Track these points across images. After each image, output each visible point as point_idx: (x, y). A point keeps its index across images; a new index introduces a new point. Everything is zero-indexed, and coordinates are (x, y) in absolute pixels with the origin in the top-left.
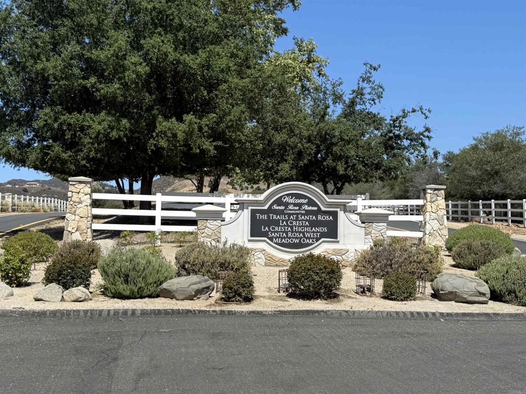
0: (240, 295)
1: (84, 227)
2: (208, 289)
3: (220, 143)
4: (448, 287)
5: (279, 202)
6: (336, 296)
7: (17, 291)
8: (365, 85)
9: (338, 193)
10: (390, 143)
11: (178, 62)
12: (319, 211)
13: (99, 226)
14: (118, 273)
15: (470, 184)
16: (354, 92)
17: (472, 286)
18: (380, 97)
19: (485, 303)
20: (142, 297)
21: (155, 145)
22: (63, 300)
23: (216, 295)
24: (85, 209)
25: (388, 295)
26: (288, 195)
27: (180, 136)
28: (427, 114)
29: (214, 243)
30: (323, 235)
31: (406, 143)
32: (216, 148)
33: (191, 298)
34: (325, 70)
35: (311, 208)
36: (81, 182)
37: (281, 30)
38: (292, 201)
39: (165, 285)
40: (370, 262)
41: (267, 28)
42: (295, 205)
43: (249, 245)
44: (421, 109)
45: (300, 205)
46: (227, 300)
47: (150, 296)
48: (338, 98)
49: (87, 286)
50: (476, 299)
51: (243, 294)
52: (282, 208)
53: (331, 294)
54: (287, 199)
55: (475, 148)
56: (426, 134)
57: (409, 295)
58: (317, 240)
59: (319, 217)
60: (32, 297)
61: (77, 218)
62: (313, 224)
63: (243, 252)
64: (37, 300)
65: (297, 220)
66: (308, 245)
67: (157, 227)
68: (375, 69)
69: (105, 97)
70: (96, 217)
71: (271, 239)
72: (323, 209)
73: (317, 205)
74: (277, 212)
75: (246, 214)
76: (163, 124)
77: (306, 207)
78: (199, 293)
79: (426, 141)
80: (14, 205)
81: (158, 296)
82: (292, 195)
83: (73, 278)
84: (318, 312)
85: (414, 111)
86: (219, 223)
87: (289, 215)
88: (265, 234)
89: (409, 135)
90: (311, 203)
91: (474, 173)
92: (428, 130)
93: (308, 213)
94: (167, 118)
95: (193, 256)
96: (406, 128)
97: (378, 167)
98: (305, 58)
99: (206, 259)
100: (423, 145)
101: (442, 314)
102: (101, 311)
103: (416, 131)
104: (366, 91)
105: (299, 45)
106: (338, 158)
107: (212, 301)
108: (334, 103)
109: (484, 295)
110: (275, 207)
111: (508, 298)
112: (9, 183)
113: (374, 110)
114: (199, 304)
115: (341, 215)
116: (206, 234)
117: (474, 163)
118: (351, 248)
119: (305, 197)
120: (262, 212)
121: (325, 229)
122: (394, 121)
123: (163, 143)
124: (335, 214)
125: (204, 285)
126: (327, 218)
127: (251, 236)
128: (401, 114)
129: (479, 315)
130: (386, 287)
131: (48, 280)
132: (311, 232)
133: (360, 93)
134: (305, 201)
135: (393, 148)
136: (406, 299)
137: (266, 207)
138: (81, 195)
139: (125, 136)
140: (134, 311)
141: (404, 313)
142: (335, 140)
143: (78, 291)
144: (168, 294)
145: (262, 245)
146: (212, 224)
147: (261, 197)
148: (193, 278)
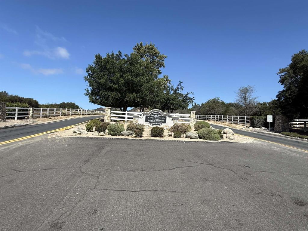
0: (139, 136)
1: (109, 119)
2: (132, 134)
3: (142, 100)
4: (189, 135)
5: (152, 114)
6: (162, 136)
7: (89, 133)
8: (179, 86)
9: (171, 112)
10: (185, 101)
11: (133, 80)
12: (162, 117)
13: (112, 119)
14: (111, 130)
15: (206, 111)
16: (176, 88)
17: (194, 135)
18: (182, 89)
19: (197, 139)
20: (116, 135)
21: (126, 100)
22: (98, 135)
23: (134, 135)
24: (109, 115)
25: (175, 137)
26: (155, 112)
27: (132, 98)
28: (193, 94)
29: (136, 123)
30: (163, 122)
31: (188, 101)
32: (141, 101)
33: (128, 136)
34: (171, 83)
35: (160, 116)
36: (108, 108)
37: (160, 73)
38: (155, 114)
39: (122, 133)
40: (173, 129)
41: (156, 72)
42: (156, 115)
43: (144, 124)
44: (192, 92)
45: (157, 115)
46: (136, 137)
47: (118, 135)
48: (172, 89)
49: (105, 132)
50: (195, 138)
51: (140, 135)
52: (153, 115)
53: (161, 136)
54: (154, 113)
55: (208, 102)
56: (193, 99)
57: (180, 137)
58: (161, 123)
59: (162, 118)
60: (92, 134)
61: (107, 117)
62: (160, 119)
63: (143, 126)
64: (93, 135)
65: (157, 118)
66: (159, 124)
67: (126, 119)
68: (182, 83)
69: (115, 88)
70: (111, 117)
71: (150, 123)
72: (163, 116)
73: (161, 115)
74: (152, 116)
75: (145, 116)
76: (128, 95)
77: (159, 115)
78: (129, 135)
79: (193, 100)
80: (98, 113)
81: (120, 135)
82: (156, 112)
83: (101, 130)
84: (156, 140)
85: (190, 93)
86: (138, 119)
87: (155, 117)
88: (149, 122)
89: (189, 99)
90: (160, 114)
91: (207, 109)
92: (194, 98)
93: (159, 117)
94: (129, 93)
95: (131, 126)
96: (188, 97)
97: (181, 106)
98: (166, 80)
99: (133, 127)
100: (192, 101)
101: (185, 141)
102: (105, 138)
103: (191, 98)
104: (179, 88)
105: (164, 76)
106: (171, 104)
107: (133, 137)
108: (172, 91)
109: (197, 137)
110: (151, 115)
111: (203, 138)
112: (99, 108)
113: (181, 92)
114: (130, 137)
115: (167, 118)
116: (135, 121)
117: (207, 106)
118: (170, 126)
119: (159, 113)
120: (148, 116)
121: (163, 121)
122: (185, 95)
123: (128, 99)
124: (166, 117)
125: (131, 133)
126: (164, 118)
127: (146, 122)
128: (187, 94)
129: (193, 141)
130: (174, 134)
131: (96, 130)
132: (160, 121)
133: (178, 88)
134: (159, 114)
135: (185, 102)
136: (178, 138)
137: (149, 115)
138: (108, 111)
139: (119, 98)
140: (113, 138)
141: (176, 141)
142: (170, 100)
143: (102, 133)
144: (122, 135)
145: (148, 124)
146: (136, 119)
147: (148, 113)
148: (129, 131)
